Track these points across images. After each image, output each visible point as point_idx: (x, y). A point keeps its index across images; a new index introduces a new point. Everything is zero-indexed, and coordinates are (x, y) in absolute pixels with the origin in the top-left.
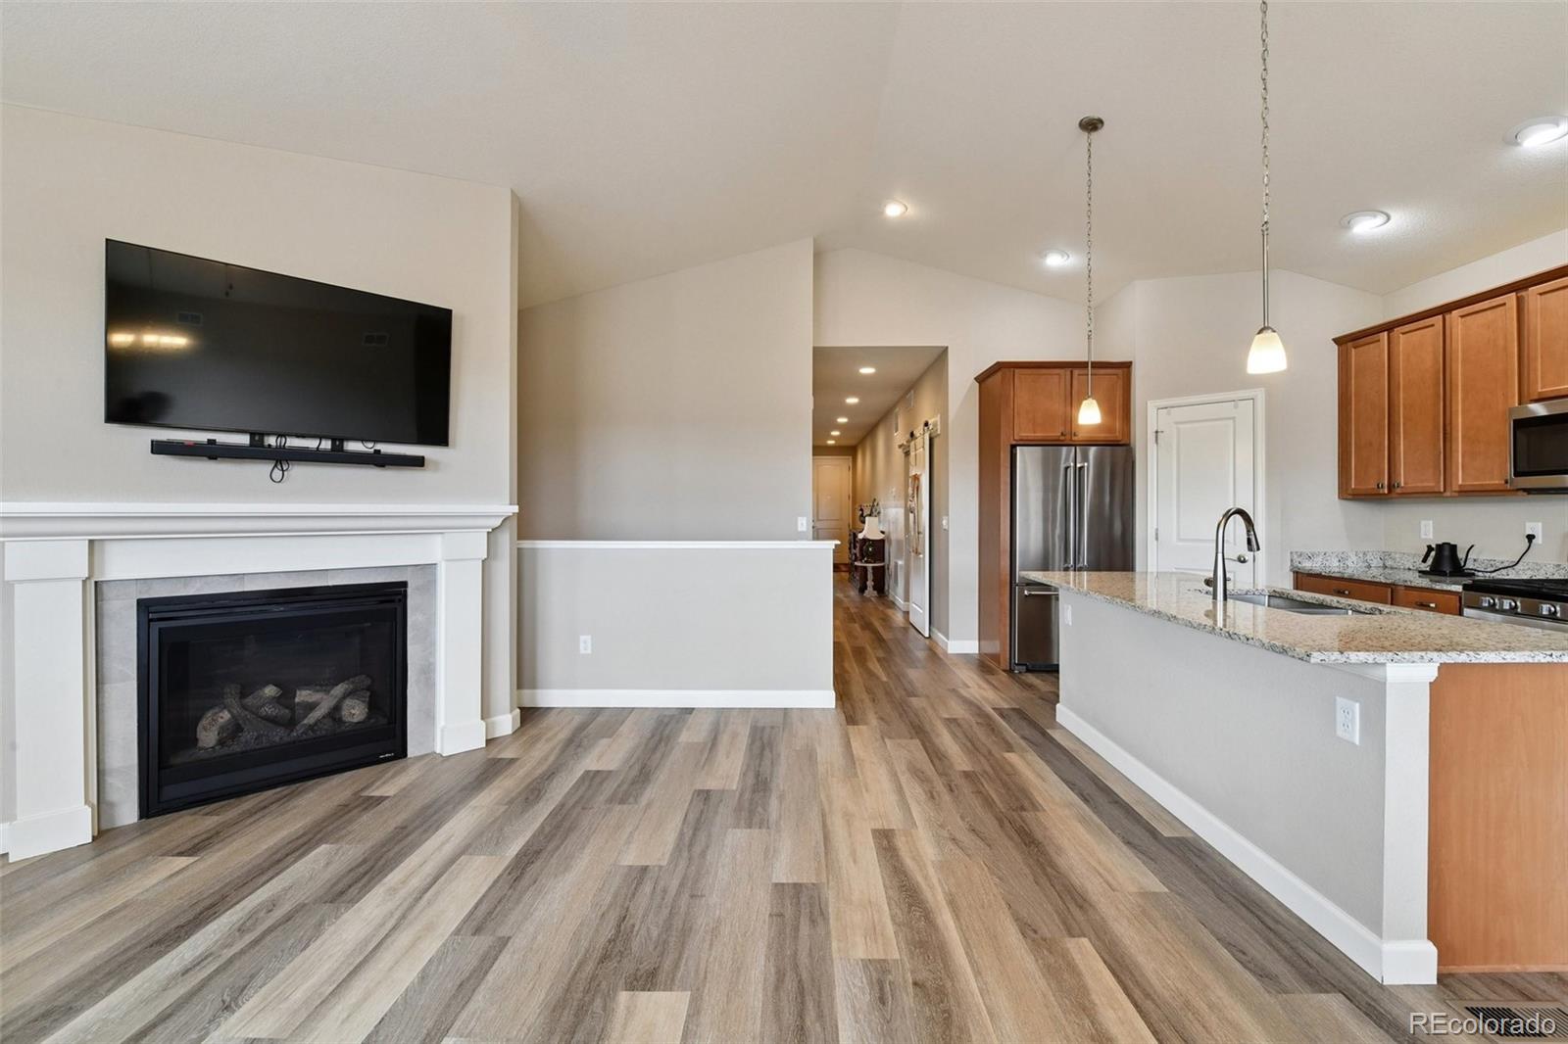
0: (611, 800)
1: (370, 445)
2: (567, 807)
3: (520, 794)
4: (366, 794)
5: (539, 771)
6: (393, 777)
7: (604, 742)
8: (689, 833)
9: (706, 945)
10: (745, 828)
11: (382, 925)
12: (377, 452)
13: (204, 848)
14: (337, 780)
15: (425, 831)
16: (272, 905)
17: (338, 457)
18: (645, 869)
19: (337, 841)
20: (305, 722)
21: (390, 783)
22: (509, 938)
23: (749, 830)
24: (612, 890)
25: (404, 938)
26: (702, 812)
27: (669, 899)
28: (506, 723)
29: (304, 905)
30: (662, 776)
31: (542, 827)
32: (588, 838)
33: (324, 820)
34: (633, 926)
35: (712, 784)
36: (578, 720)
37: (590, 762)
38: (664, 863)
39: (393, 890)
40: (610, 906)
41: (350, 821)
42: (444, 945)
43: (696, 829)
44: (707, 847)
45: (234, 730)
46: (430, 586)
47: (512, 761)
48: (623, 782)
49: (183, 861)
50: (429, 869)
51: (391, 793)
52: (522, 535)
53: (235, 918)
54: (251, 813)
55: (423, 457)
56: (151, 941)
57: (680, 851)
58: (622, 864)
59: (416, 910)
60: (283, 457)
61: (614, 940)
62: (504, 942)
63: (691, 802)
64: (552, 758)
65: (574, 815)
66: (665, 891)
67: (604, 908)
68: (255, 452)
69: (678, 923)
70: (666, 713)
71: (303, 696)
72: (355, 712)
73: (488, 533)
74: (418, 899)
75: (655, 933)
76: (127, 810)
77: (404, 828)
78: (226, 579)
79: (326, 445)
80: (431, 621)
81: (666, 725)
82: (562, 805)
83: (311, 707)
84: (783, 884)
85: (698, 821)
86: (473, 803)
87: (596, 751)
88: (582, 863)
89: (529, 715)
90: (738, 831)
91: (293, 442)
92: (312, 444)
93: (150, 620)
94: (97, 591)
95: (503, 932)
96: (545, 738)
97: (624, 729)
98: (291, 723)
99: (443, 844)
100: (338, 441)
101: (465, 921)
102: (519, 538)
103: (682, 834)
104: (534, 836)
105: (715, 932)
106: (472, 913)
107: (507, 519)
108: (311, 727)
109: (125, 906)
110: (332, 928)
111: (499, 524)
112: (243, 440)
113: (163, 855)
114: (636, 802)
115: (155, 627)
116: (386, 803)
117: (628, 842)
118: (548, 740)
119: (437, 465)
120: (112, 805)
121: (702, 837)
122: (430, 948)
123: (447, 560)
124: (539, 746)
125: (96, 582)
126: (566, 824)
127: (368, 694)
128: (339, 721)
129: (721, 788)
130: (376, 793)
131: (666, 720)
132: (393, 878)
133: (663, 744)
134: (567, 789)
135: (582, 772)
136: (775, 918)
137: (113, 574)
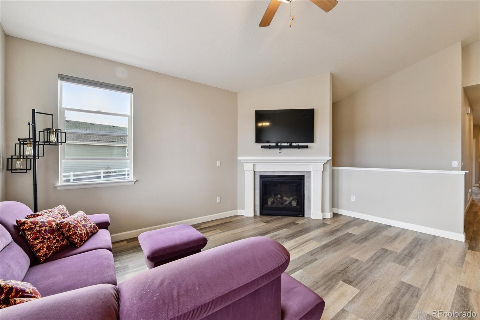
0: (353, 241)
1: (297, 144)
2: (340, 239)
3: (328, 232)
4: (295, 222)
5: (334, 229)
6: (301, 220)
7: (356, 227)
8: (375, 257)
9: (369, 284)
10: (397, 264)
11: (294, 246)
12: (298, 145)
13: (268, 223)
14: (290, 218)
15: (305, 233)
16: (276, 235)
17: (291, 147)
18: (357, 260)
19: (288, 229)
20: (285, 204)
21: (300, 221)
22: (318, 259)
23: (398, 265)
24: (346, 261)
25: (297, 250)
26: (382, 254)
27: (362, 269)
28: (328, 215)
29: (281, 237)
30: (372, 241)
31: (332, 241)
32: (343, 248)
33: (287, 224)
34: (349, 270)
35: (389, 248)
36: (350, 220)
37: (350, 231)
38: (364, 261)
39: (297, 241)
40: (344, 264)
41: (291, 226)
42: (304, 254)
43: (378, 257)
44: (380, 263)
45: (273, 203)
46: (310, 177)
47: (328, 224)
48: (358, 239)
49: (265, 224)
50: (304, 240)
51: (300, 223)
52: (333, 165)
53: (271, 235)
54: (275, 219)
55: (308, 146)
56: (260, 234)
57: (370, 261)
58: (351, 256)
59: (300, 246)
60: (281, 147)
61: (343, 271)
62: (316, 260)
63: (380, 250)
64: (339, 227)
65: (341, 241)
66: (361, 267)
67: (342, 263)
68: (276, 147)
69: (362, 276)
70: (380, 225)
71: (285, 198)
72: (294, 204)
73: (323, 164)
74: (301, 244)
75: (355, 274)
76: (258, 214)
77: (301, 231)
78: (272, 172)
79: (289, 144)
80: (310, 186)
81: (378, 229)
82: (338, 238)
83: (286, 201)
84: (405, 283)
85: (380, 256)
86: (317, 230)
87: (352, 229)
88: (339, 252)
89: (335, 215)
90: (394, 263)
91: (283, 144)
92: (286, 144)
93: (261, 179)
94: (255, 172)
95: (317, 257)
96: (339, 221)
97: (364, 226)
98: (282, 204)
99: (308, 236)
100: (291, 143)
101: (310, 252)
102: (332, 166)
103: (372, 257)
104: (329, 242)
105: (374, 282)
106: (311, 251)
107: (328, 161)
108: (286, 205)
109: (257, 228)
110: (285, 243)
111: (326, 162)
112: (274, 144)
113: (262, 222)
114: (361, 244)
115: (262, 180)
116: (298, 225)
117: (354, 253)
118: (340, 222)
119: (311, 147)
120: (256, 211)
121: (380, 260)
122: (301, 254)
123: (313, 171)
124: (337, 223)
125: (254, 171)
126: (339, 243)
127: (297, 200)
128: (291, 205)
129: (393, 251)
130: (297, 222)
131: (380, 227)
132: (297, 239)
133: (376, 233)
134: (341, 235)
135: (347, 232)
136: (397, 289)
137: (257, 170)
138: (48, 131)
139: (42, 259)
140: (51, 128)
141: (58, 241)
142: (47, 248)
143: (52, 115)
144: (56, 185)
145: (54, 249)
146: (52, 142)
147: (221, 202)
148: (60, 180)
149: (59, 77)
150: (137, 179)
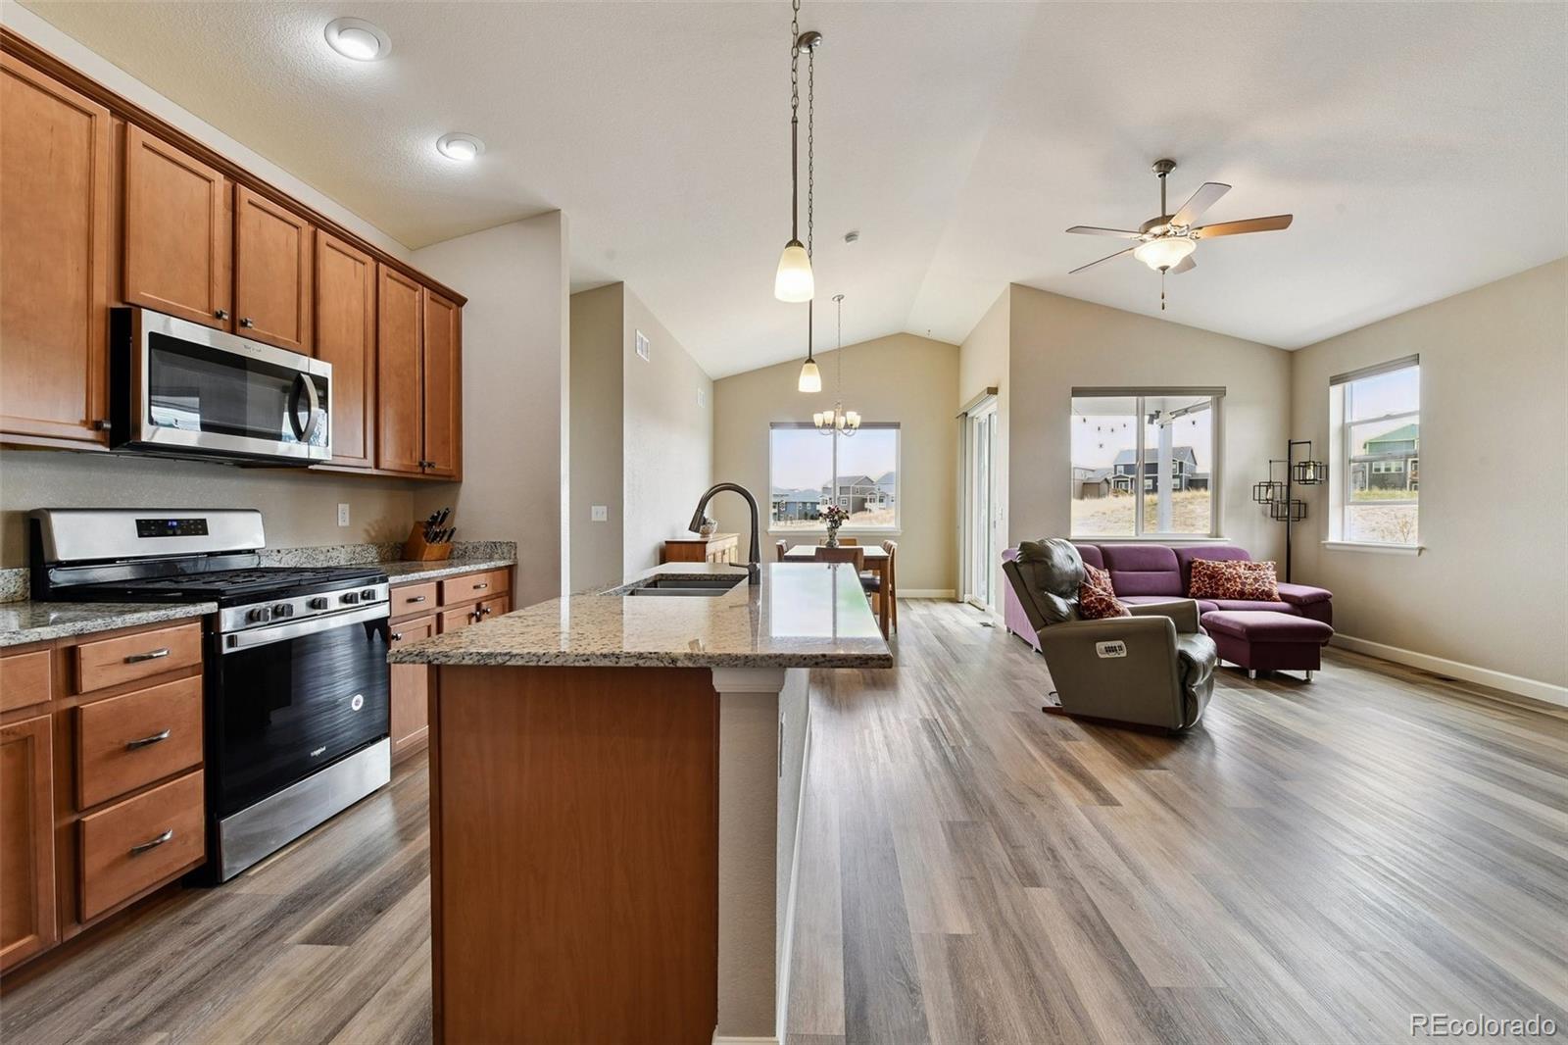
138: (1305, 465)
139: (1190, 595)
140: (1309, 460)
142: (1197, 587)
144: (1324, 542)
145: (1203, 592)
146: (1309, 480)
148: (1334, 536)
149: (1331, 381)
150: (1424, 546)
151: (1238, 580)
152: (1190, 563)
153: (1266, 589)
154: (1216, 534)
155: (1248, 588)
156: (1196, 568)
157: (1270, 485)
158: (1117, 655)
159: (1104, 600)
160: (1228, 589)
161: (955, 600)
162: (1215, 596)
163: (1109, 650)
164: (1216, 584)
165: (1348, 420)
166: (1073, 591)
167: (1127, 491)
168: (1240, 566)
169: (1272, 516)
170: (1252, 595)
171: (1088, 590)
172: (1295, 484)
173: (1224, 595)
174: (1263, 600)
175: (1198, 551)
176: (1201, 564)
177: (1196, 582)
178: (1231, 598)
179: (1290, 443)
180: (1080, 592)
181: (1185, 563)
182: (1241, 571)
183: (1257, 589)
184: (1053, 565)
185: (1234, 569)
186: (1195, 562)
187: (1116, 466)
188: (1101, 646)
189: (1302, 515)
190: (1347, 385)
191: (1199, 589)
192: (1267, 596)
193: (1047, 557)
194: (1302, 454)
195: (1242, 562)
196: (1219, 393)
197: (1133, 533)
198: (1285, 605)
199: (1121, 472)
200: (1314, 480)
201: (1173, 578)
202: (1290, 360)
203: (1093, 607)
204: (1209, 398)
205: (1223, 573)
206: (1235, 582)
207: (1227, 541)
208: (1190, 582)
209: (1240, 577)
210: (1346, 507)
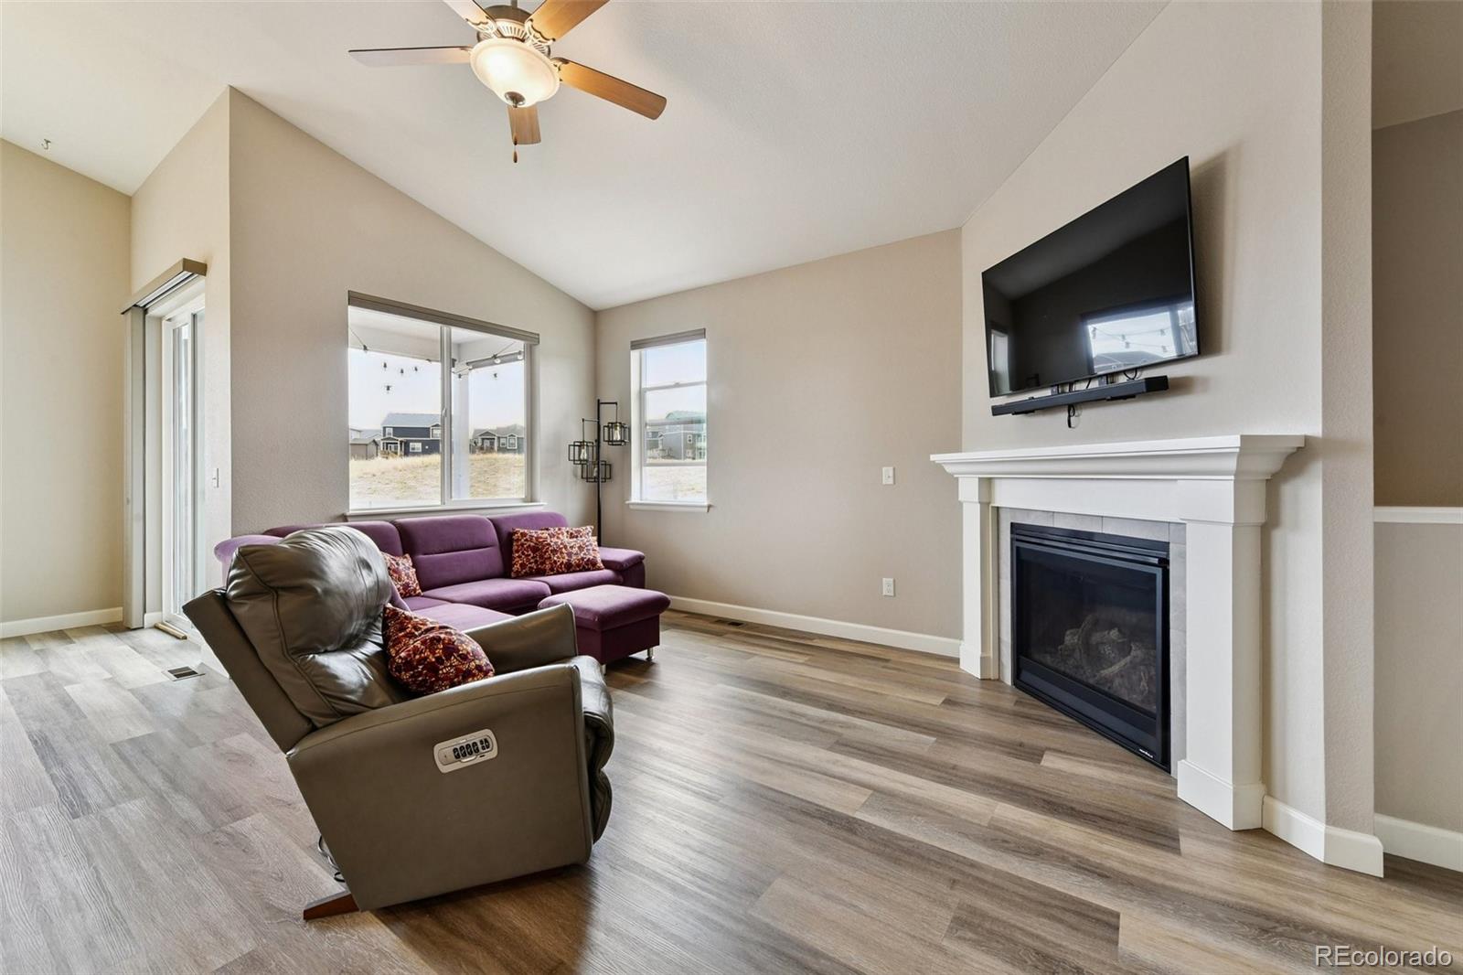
1: (1133, 374)
93: (1015, 540)
94: (997, 511)
102: (1379, 503)
120: (1003, 664)
125: (995, 508)
137: (999, 501)
138: (612, 426)
139: (513, 575)
140: (614, 421)
141: (536, 562)
142: (521, 565)
143: (616, 403)
144: (627, 502)
145: (527, 569)
146: (617, 441)
147: (895, 595)
148: (635, 498)
149: (632, 346)
150: (711, 503)
151: (564, 550)
152: (511, 534)
153: (591, 557)
154: (531, 498)
155: (574, 559)
156: (518, 540)
157: (581, 445)
158: (479, 760)
159: (439, 640)
160: (555, 561)
161: (119, 628)
162: (541, 573)
163: (460, 753)
164: (541, 557)
165: (643, 386)
166: (370, 626)
167: (396, 453)
168: (563, 534)
169: (582, 478)
170: (578, 565)
171: (403, 622)
172: (604, 445)
173: (552, 569)
174: (589, 570)
175: (519, 520)
176: (523, 535)
177: (519, 557)
178: (558, 573)
179: (599, 403)
180: (385, 627)
181: (505, 535)
182: (566, 539)
183: (583, 559)
184: (327, 592)
185: (558, 538)
186: (516, 533)
187: (384, 428)
188: (443, 750)
189: (608, 476)
190: (643, 351)
191: (523, 566)
192: (591, 565)
193: (313, 575)
194: (608, 415)
195: (564, 529)
196: (532, 340)
197: (439, 503)
198: (607, 573)
199: (389, 434)
200: (621, 441)
201: (492, 555)
202: (595, 319)
203: (419, 662)
204: (519, 345)
205: (549, 544)
206: (562, 553)
207: (543, 506)
208: (511, 558)
209: (565, 547)
210: (643, 468)
